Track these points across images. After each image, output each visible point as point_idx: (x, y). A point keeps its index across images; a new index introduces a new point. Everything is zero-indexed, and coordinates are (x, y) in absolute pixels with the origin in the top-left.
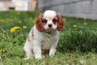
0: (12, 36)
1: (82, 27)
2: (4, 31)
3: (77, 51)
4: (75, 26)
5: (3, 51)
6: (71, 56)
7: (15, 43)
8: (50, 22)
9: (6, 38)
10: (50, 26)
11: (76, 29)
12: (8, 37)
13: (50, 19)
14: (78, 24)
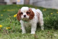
0: (14, 20)
1: (56, 14)
2: (10, 17)
3: (52, 29)
4: (52, 14)
5: (10, 28)
6: (49, 32)
7: (16, 23)
8: (25, 14)
9: (11, 21)
10: (25, 16)
11: (52, 16)
12: (12, 20)
13: (25, 12)
14: (54, 12)
